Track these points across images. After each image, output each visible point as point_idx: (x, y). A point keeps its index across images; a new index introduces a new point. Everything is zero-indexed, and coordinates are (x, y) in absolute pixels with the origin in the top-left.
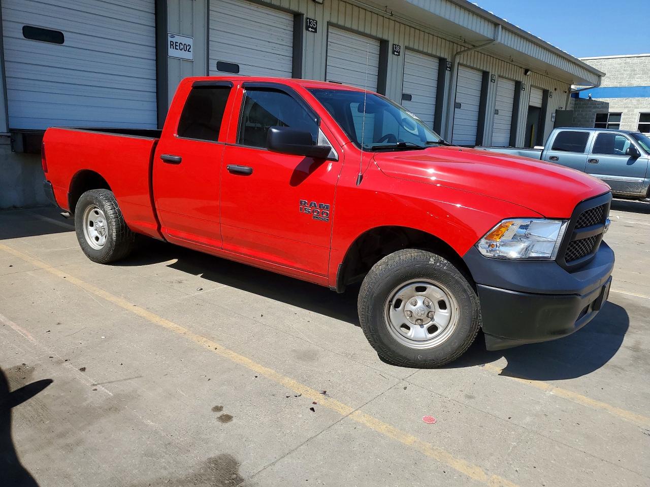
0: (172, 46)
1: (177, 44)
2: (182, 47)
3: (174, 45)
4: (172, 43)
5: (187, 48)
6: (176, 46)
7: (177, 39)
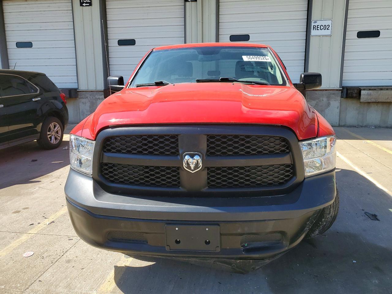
0: (314, 29)
1: (318, 27)
2: (322, 27)
3: (316, 28)
4: (314, 27)
5: (326, 27)
6: (317, 28)
7: (319, 23)
